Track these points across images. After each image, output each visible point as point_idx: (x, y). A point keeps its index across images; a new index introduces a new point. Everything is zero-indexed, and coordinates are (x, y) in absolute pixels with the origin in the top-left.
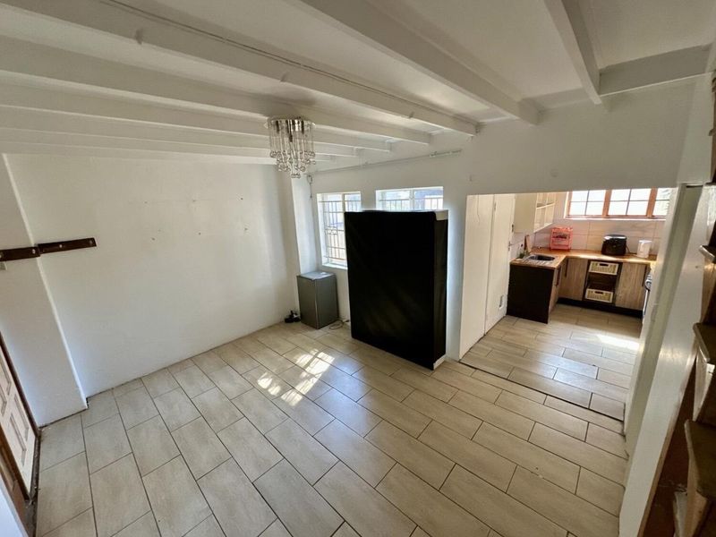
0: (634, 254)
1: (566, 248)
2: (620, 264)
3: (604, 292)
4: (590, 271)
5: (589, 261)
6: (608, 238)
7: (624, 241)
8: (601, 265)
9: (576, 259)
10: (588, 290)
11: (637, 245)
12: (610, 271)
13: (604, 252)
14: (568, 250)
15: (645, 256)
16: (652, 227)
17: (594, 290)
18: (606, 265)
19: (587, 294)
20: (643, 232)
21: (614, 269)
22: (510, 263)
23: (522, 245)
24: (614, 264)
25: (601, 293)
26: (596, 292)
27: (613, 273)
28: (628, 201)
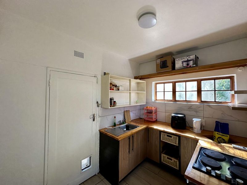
2: (179, 137)
3: (172, 158)
4: (162, 140)
5: (161, 132)
6: (172, 115)
7: (184, 118)
8: (168, 136)
9: (153, 129)
10: (163, 155)
12: (174, 142)
15: (200, 132)
16: (202, 109)
17: (166, 156)
18: (171, 137)
19: (162, 158)
20: (196, 112)
21: (176, 141)
22: (99, 130)
23: (115, 117)
24: (175, 137)
25: (171, 160)
26: (168, 158)
27: (176, 144)
28: (186, 91)
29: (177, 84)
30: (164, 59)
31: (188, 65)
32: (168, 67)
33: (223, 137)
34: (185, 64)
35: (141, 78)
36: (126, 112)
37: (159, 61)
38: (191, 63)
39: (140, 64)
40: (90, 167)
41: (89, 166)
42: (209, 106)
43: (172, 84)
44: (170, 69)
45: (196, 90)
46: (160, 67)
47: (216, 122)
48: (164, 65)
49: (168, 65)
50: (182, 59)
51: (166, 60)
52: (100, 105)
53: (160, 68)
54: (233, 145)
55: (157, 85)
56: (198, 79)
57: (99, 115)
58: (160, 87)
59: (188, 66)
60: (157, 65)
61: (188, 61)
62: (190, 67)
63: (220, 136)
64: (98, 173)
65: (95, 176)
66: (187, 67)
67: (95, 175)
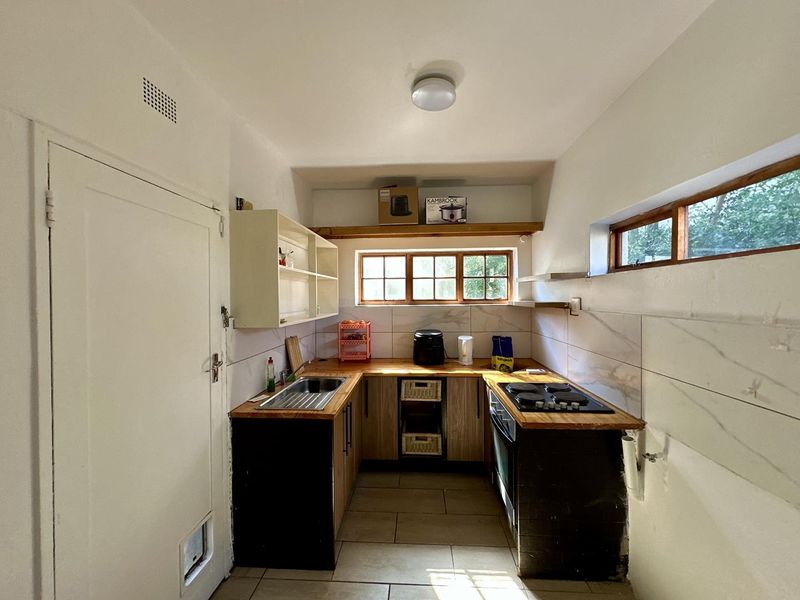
0: (456, 361)
1: (362, 357)
2: (444, 379)
3: (428, 435)
4: (403, 399)
5: (400, 378)
6: (418, 335)
7: (439, 339)
8: (418, 385)
9: (380, 377)
10: (405, 436)
11: (456, 344)
12: (430, 395)
13: (418, 360)
14: (368, 361)
15: (471, 363)
16: (467, 315)
17: (414, 435)
18: (425, 385)
19: (404, 445)
20: (458, 323)
21: (437, 392)
22: (230, 414)
23: (271, 361)
24: (435, 382)
25: (425, 439)
26: (417, 438)
27: (436, 397)
28: (434, 278)
29: (415, 259)
30: (399, 192)
31: (452, 216)
32: (409, 213)
33: (506, 363)
34: (446, 214)
35: (329, 234)
36: (289, 343)
37: (386, 194)
38: (458, 214)
39: (314, 190)
40: (209, 558)
41: (201, 560)
42: (480, 308)
43: (404, 258)
44: (413, 219)
45: (455, 275)
46: (389, 212)
47: (494, 337)
48: (400, 207)
49: (410, 210)
50: (440, 202)
51: (406, 197)
52: (231, 321)
53: (390, 215)
54: (528, 371)
55: (365, 259)
56: (460, 252)
57: (228, 359)
58: (373, 266)
59: (453, 221)
60: (381, 204)
61: (452, 208)
62: (457, 222)
63: (502, 362)
64: (231, 572)
65: (224, 584)
66: (450, 223)
67: (224, 580)
